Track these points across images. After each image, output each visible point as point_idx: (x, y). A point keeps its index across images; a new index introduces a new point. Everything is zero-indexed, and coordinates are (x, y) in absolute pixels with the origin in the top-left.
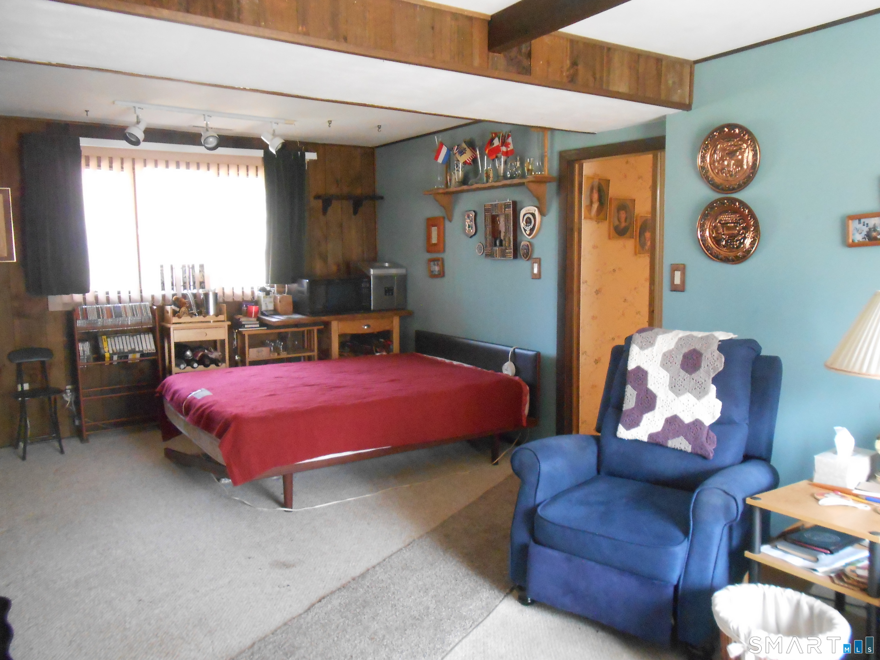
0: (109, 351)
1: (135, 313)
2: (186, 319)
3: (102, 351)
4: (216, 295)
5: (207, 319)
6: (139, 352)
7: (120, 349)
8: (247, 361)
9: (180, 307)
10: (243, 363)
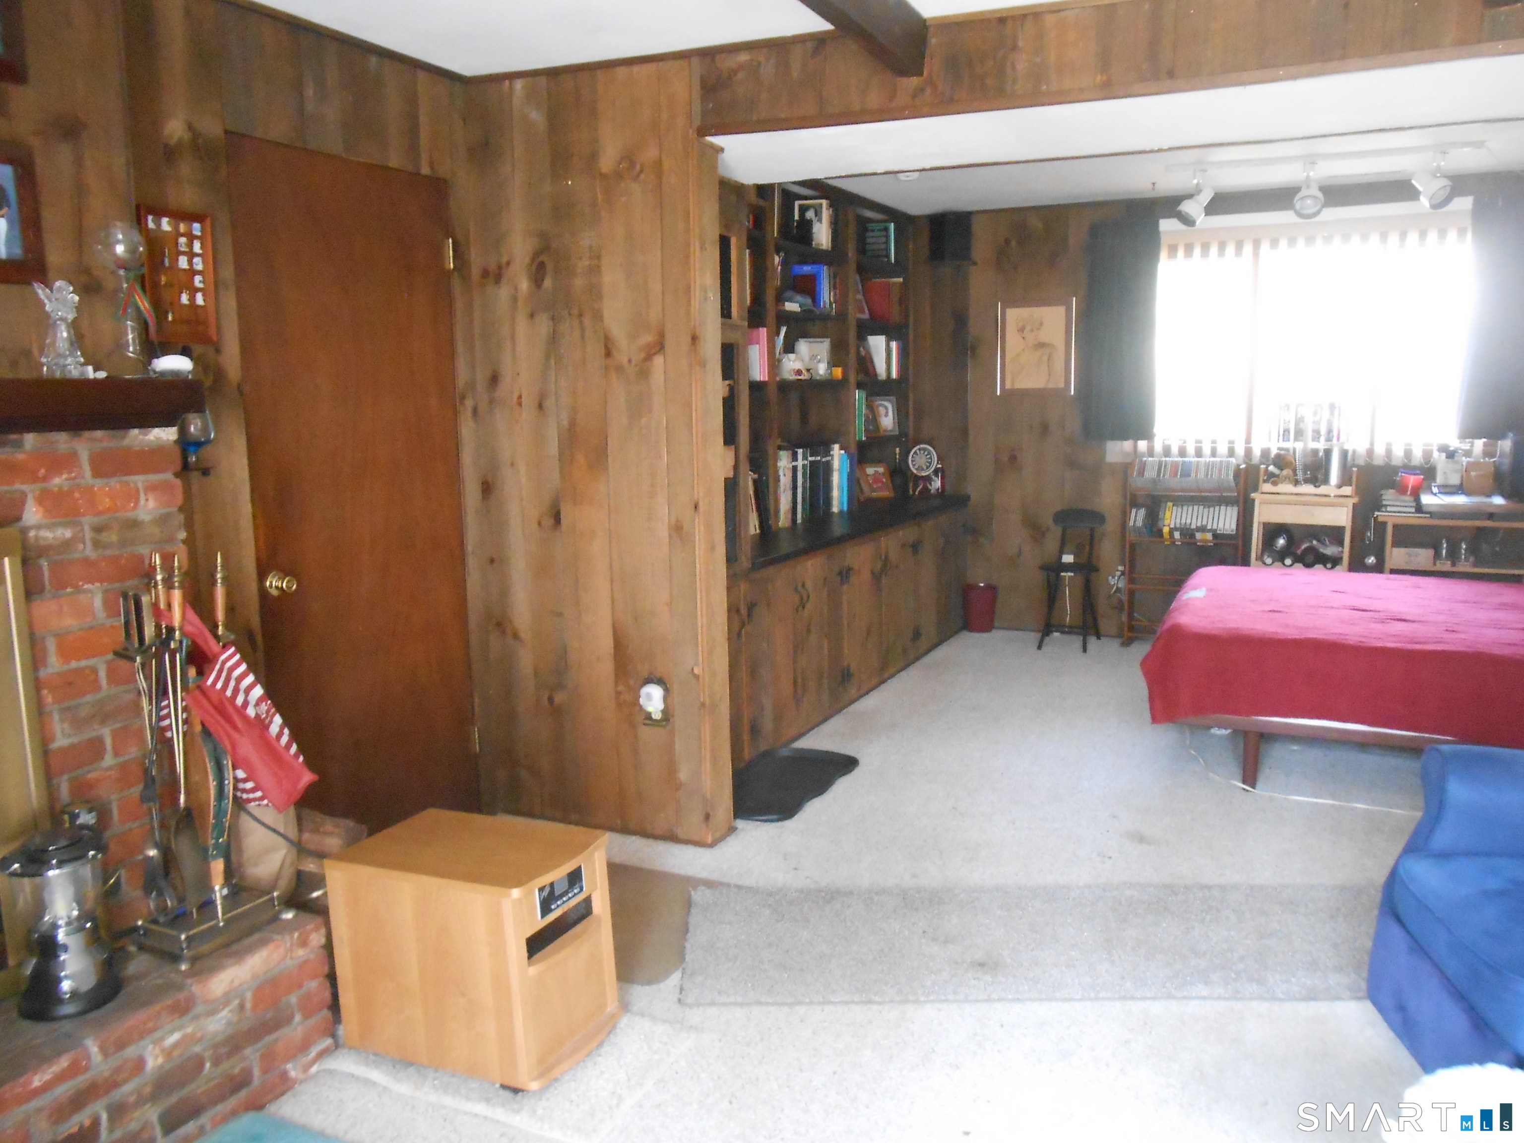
0: (1169, 525)
1: (1210, 473)
2: (1286, 487)
3: (1160, 524)
4: (1344, 454)
5: (1323, 489)
6: (1209, 531)
7: (1186, 523)
8: (1388, 565)
9: (1281, 469)
10: (1379, 568)
